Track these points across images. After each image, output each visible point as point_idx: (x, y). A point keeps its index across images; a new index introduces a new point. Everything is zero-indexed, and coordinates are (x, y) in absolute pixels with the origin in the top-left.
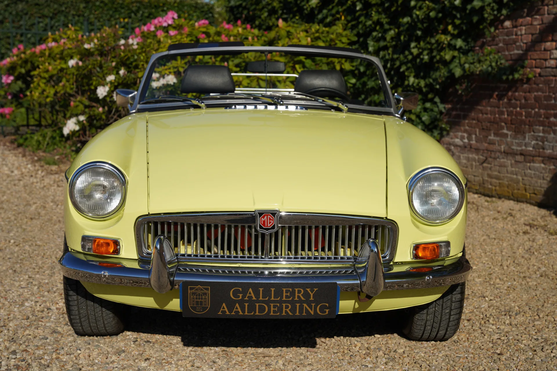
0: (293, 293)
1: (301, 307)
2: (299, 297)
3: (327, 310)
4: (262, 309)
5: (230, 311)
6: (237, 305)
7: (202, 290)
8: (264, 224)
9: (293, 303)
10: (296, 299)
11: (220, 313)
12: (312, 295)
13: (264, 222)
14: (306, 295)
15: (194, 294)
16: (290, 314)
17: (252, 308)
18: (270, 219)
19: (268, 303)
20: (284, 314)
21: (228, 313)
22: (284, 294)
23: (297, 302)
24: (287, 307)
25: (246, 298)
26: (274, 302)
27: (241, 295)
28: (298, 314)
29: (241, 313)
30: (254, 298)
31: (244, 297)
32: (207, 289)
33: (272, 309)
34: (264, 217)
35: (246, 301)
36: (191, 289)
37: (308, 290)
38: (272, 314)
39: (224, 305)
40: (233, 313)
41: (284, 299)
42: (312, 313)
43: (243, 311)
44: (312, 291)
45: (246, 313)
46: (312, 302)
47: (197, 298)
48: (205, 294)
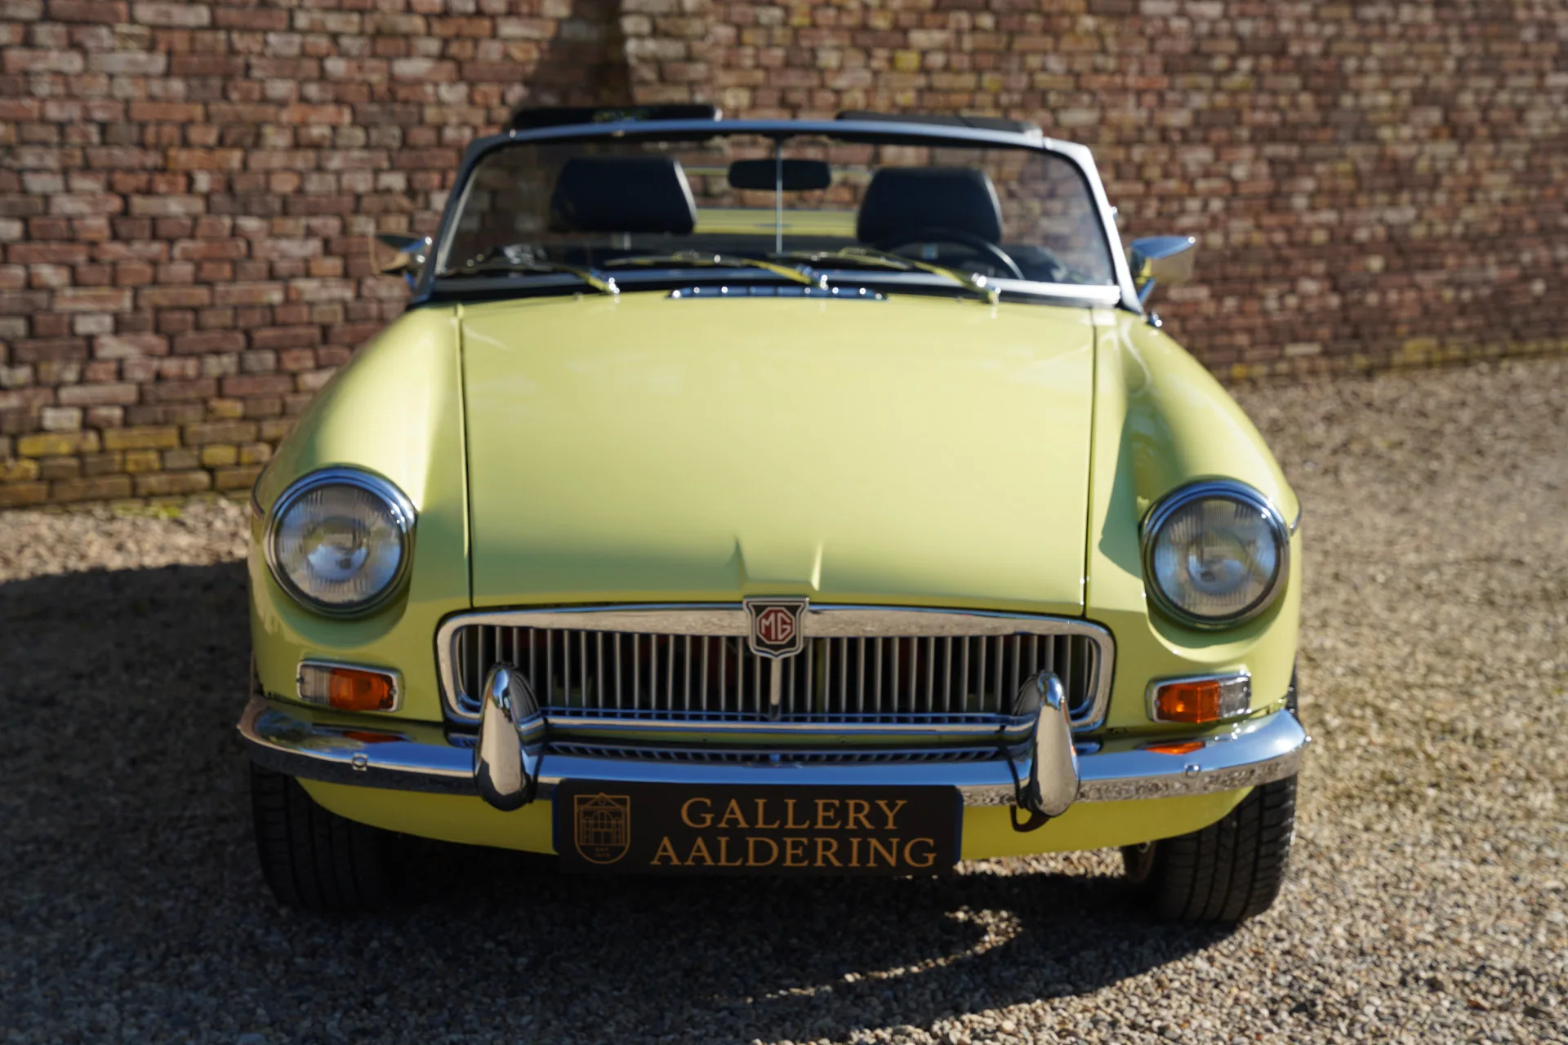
0: (842, 813)
1: (864, 848)
2: (857, 821)
3: (931, 857)
4: (763, 852)
5: (682, 857)
6: (700, 842)
7: (608, 804)
8: (768, 635)
9: (843, 836)
10: (851, 825)
11: (655, 862)
12: (890, 815)
13: (768, 628)
14: (877, 816)
15: (588, 814)
16: (836, 863)
17: (737, 849)
18: (784, 622)
19: (779, 835)
20: (819, 863)
21: (675, 861)
22: (821, 814)
23: (854, 833)
24: (827, 846)
25: (723, 825)
26: (792, 833)
27: (709, 817)
28: (854, 863)
29: (709, 862)
30: (743, 824)
31: (716, 820)
32: (623, 802)
33: (789, 851)
34: (767, 617)
35: (724, 832)
36: (582, 802)
37: (882, 803)
38: (789, 863)
39: (666, 841)
40: (689, 863)
41: (820, 825)
42: (892, 861)
43: (715, 856)
44: (891, 806)
45: (723, 862)
46: (892, 833)
47: (596, 825)
48: (617, 814)
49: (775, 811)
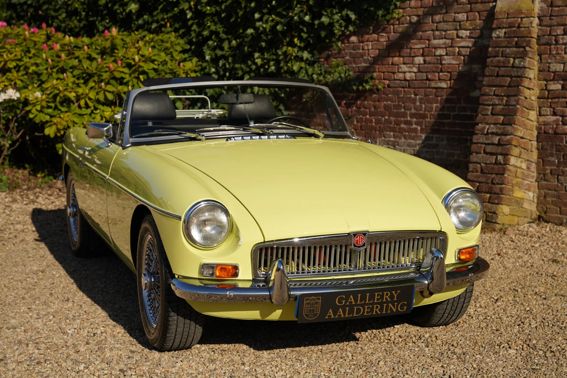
0: (382, 297)
1: (387, 307)
2: (386, 299)
3: (405, 307)
4: (358, 311)
5: (335, 315)
6: (340, 310)
7: (315, 300)
8: (357, 243)
9: (382, 304)
10: (384, 300)
11: (327, 317)
12: (396, 296)
13: (357, 241)
14: (392, 296)
15: (308, 304)
16: (379, 313)
17: (351, 311)
18: (362, 239)
19: (363, 306)
20: (374, 313)
21: (333, 317)
22: (376, 297)
23: (385, 303)
24: (377, 307)
25: (348, 304)
26: (368, 304)
27: (344, 301)
28: (384, 312)
29: (343, 316)
30: (354, 303)
31: (345, 303)
32: (319, 299)
33: (366, 310)
34: (357, 237)
35: (348, 306)
36: (307, 300)
37: (393, 292)
38: (365, 314)
39: (331, 310)
40: (337, 317)
41: (376, 301)
42: (395, 310)
43: (344, 314)
44: (396, 293)
45: (347, 316)
46: (396, 301)
47: (310, 307)
48: (317, 303)
49: (363, 298)
